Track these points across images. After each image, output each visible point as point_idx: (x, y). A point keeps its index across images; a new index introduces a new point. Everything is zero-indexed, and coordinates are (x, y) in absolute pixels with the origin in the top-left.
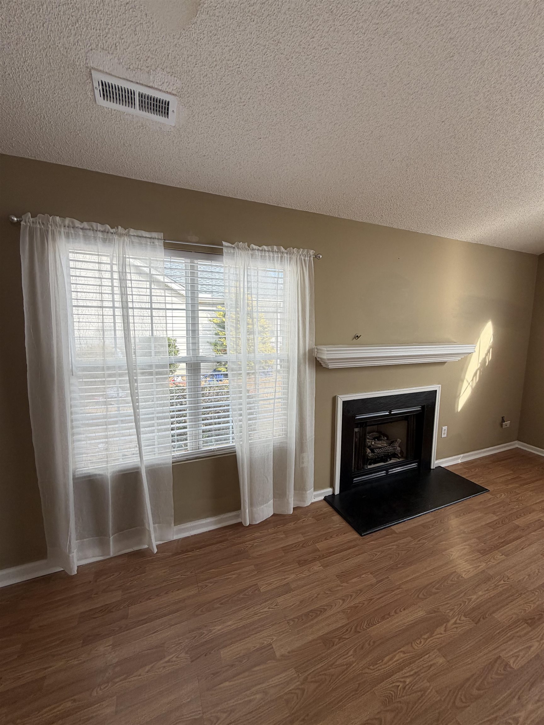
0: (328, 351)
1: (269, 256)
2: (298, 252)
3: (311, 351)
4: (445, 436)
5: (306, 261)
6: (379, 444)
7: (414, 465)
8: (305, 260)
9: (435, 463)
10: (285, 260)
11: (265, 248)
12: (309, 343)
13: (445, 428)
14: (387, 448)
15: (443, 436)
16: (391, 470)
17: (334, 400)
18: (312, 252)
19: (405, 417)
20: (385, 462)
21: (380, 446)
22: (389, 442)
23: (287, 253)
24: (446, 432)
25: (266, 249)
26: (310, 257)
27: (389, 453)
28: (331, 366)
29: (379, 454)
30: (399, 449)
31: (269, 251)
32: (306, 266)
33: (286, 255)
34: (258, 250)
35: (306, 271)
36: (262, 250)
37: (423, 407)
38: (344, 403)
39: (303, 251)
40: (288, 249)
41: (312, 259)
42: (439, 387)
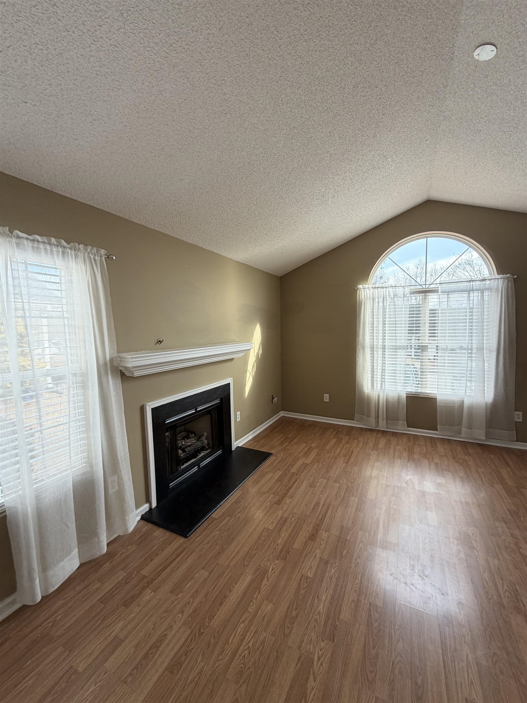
0: (132, 358)
1: (45, 249)
2: (85, 249)
3: (113, 360)
4: (239, 419)
5: (97, 260)
6: (189, 442)
7: (220, 452)
8: (94, 259)
9: (235, 445)
10: (68, 256)
12: (109, 352)
13: (238, 413)
14: (197, 444)
16: (202, 463)
17: (142, 410)
18: (103, 252)
19: (208, 411)
20: (195, 458)
21: (189, 444)
22: (197, 437)
23: (71, 249)
24: (239, 416)
26: (101, 256)
27: (198, 448)
28: (136, 374)
29: (189, 451)
30: (206, 441)
31: (44, 243)
32: (97, 266)
33: (69, 251)
34: (27, 239)
35: (98, 271)
36: (33, 240)
37: (221, 400)
38: (153, 409)
39: (91, 250)
40: (72, 244)
41: (104, 259)
42: (232, 380)
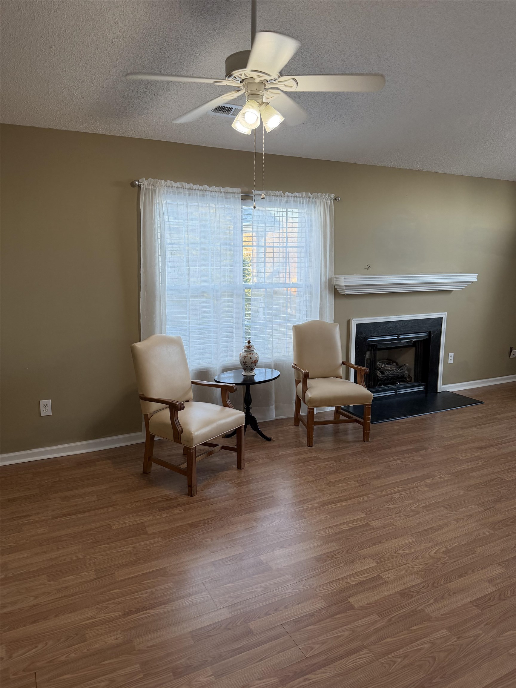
0: (345, 279)
1: (300, 201)
2: (321, 196)
3: (330, 280)
4: (452, 362)
5: (328, 203)
6: (389, 367)
7: (421, 388)
8: (326, 202)
9: (441, 388)
10: (311, 204)
11: (297, 194)
12: (328, 274)
13: (451, 355)
14: (396, 371)
15: (449, 362)
16: (400, 391)
17: (349, 323)
18: (332, 196)
19: (414, 344)
20: (394, 385)
21: (389, 369)
22: (398, 366)
24: (452, 358)
25: (298, 196)
26: (331, 200)
27: (397, 375)
28: (347, 292)
29: (388, 375)
30: (406, 372)
32: (327, 208)
33: (312, 199)
35: (328, 211)
36: (294, 197)
37: (430, 333)
38: (357, 325)
39: (325, 196)
40: (314, 194)
41: (333, 201)
42: (445, 315)
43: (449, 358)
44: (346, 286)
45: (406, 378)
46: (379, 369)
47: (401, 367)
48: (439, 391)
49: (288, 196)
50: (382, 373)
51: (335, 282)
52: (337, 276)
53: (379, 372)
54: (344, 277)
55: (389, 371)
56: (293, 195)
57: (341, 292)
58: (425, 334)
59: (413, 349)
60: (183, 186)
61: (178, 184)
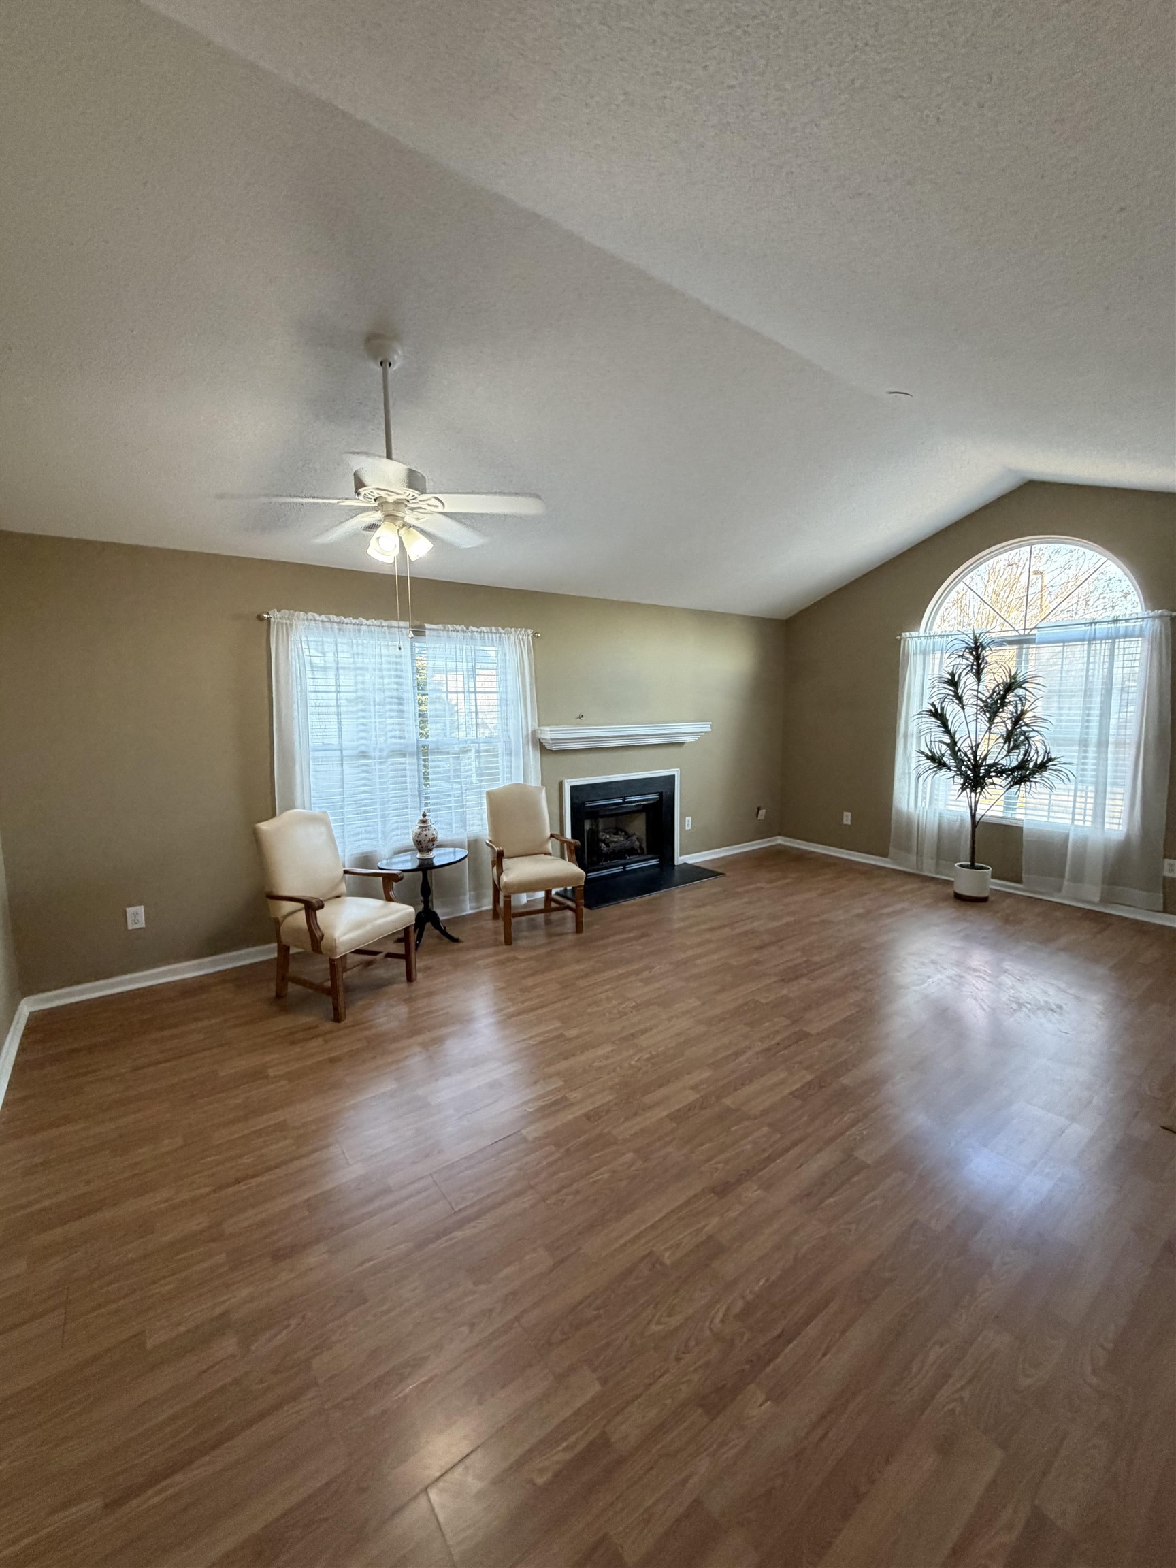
0: (551, 731)
1: (488, 637)
2: (516, 632)
3: (534, 732)
4: (690, 828)
6: (615, 838)
7: (655, 862)
8: (523, 639)
9: (679, 859)
10: (503, 640)
11: (483, 629)
12: (532, 724)
13: (689, 819)
14: (624, 842)
15: (687, 828)
16: (628, 867)
17: (561, 785)
18: (530, 631)
19: (643, 806)
20: (622, 858)
21: (615, 840)
22: (626, 837)
23: (505, 634)
24: (690, 823)
25: (485, 631)
26: (528, 636)
27: (626, 848)
28: (555, 748)
30: (637, 843)
31: (487, 632)
32: (524, 645)
33: (503, 635)
34: (477, 632)
35: (525, 648)
36: (481, 632)
37: (661, 794)
38: (573, 788)
39: (520, 631)
40: (506, 629)
41: (530, 637)
42: (678, 771)
43: (687, 823)
44: (552, 740)
45: (637, 850)
46: (604, 841)
47: (630, 837)
48: (676, 863)
49: (472, 632)
50: (607, 845)
51: (539, 735)
52: (542, 728)
53: (603, 845)
54: (548, 729)
55: (614, 842)
56: (479, 630)
57: (548, 747)
58: (656, 796)
59: (643, 817)
60: (330, 619)
61: (323, 617)
